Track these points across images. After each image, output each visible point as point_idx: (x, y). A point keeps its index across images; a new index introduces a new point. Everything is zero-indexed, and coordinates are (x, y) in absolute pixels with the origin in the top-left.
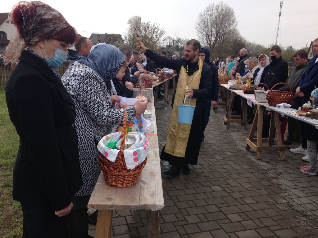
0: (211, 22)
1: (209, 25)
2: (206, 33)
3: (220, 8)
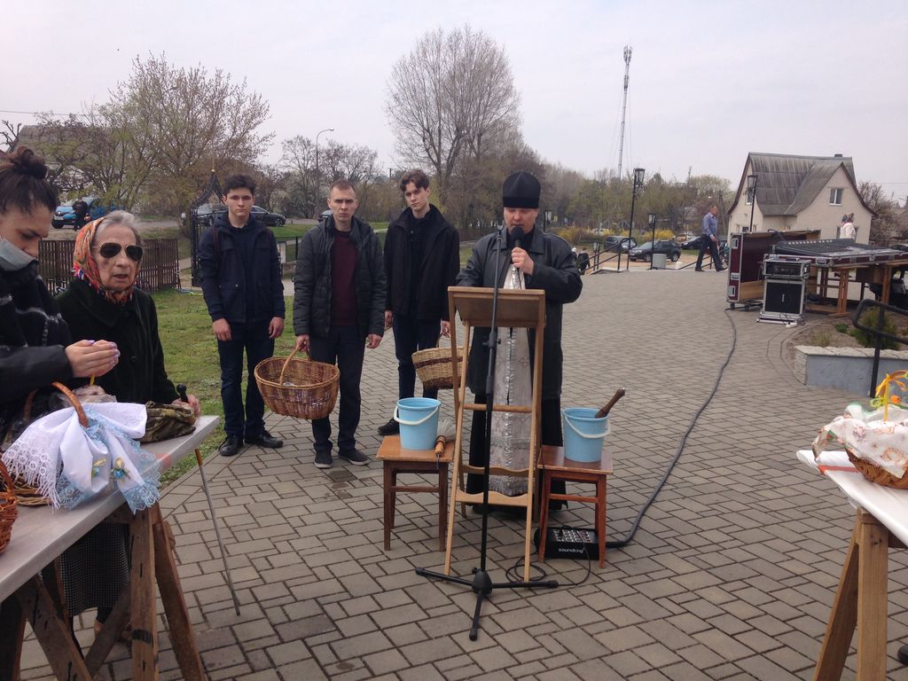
0: (435, 91)
1: (432, 100)
2: (423, 126)
3: (462, 45)
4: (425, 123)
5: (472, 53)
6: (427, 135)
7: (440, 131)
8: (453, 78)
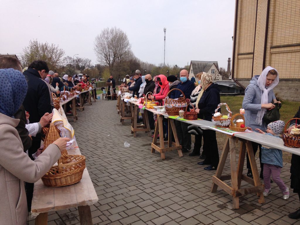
0: (108, 44)
1: (107, 47)
2: (104, 54)
3: (114, 32)
4: (105, 53)
5: (117, 34)
6: (106, 56)
7: (109, 55)
8: (112, 41)
